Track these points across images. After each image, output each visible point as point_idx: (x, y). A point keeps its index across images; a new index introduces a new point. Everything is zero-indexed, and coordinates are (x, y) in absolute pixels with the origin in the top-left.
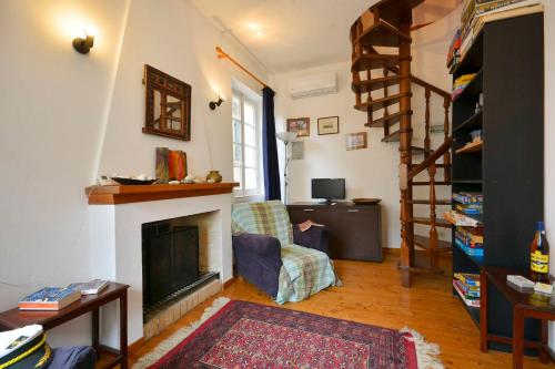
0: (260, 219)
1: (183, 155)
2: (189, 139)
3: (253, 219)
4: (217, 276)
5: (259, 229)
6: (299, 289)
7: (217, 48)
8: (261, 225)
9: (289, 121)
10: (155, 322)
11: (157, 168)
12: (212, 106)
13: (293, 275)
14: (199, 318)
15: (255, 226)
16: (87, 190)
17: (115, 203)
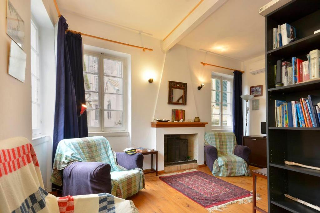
0: (218, 140)
1: (183, 111)
2: (186, 105)
3: (214, 139)
4: (196, 161)
5: (216, 144)
6: (223, 171)
7: (201, 63)
8: (218, 143)
9: (251, 88)
10: (168, 168)
11: (172, 116)
12: (199, 88)
13: (220, 164)
14: (183, 172)
15: (214, 143)
16: (151, 123)
17: (156, 127)
